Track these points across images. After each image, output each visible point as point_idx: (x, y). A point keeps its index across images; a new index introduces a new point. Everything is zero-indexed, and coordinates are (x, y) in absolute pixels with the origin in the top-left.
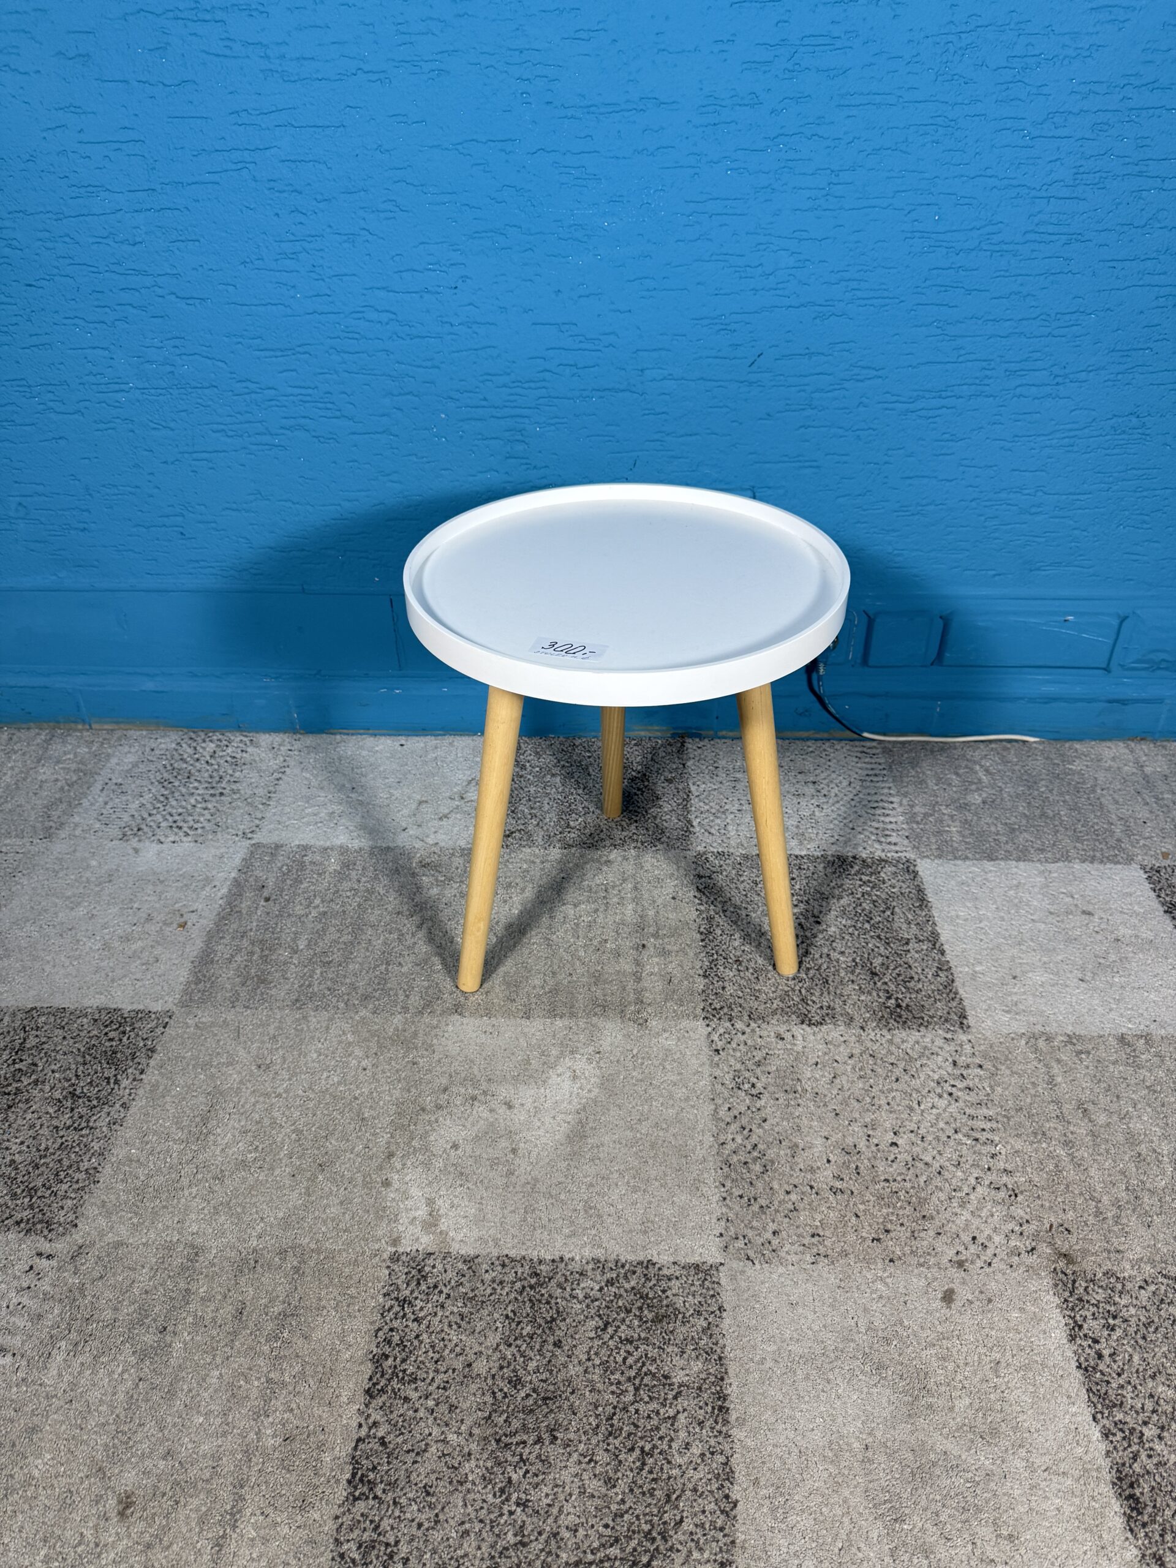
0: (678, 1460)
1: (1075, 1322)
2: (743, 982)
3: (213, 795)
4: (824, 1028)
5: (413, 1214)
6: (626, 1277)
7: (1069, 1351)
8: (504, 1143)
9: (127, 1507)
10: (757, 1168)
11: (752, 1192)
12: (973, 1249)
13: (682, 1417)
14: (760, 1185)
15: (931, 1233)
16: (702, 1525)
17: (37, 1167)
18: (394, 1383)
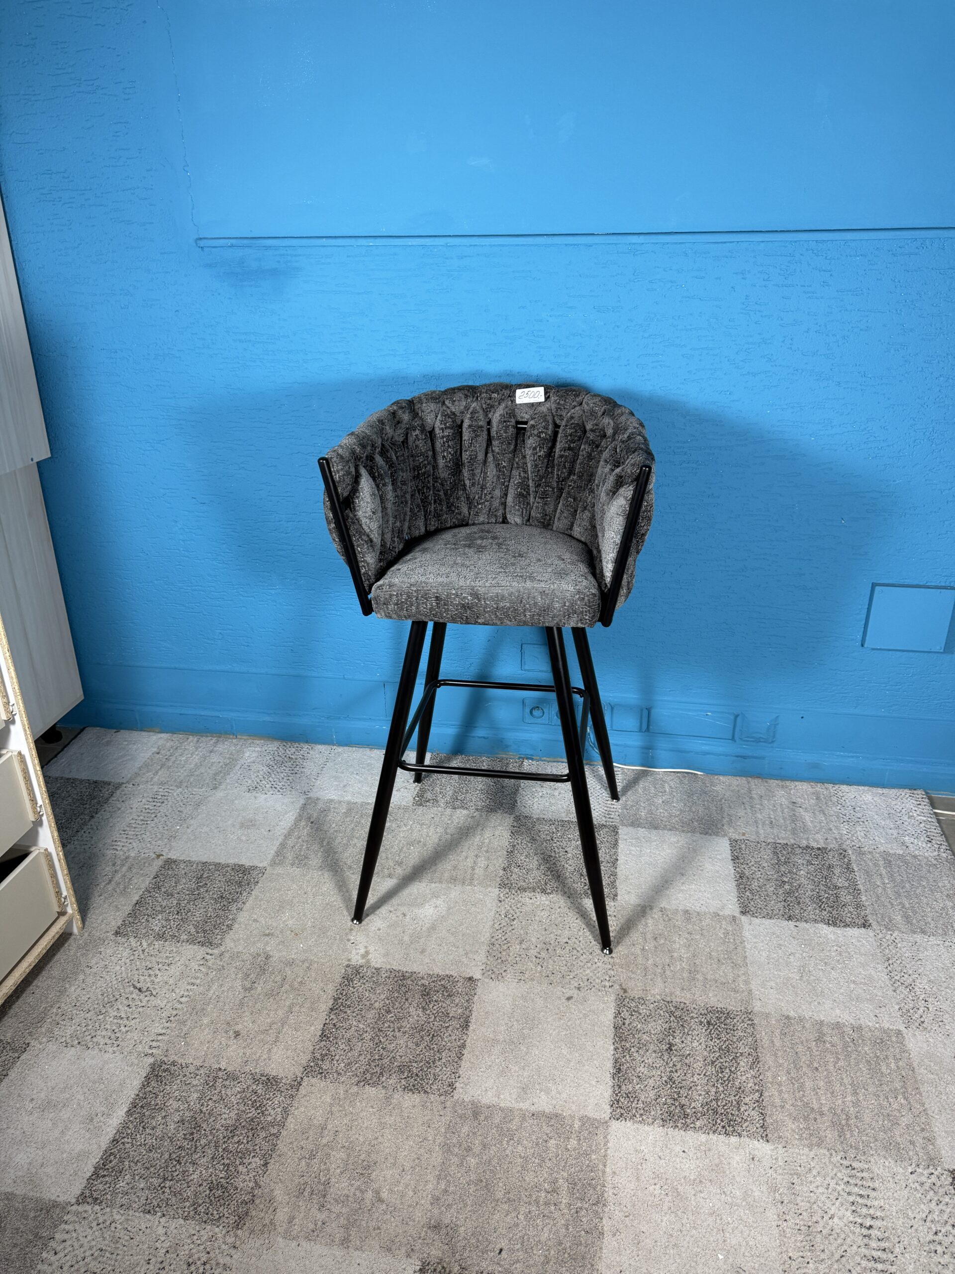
0: (446, 1039)
1: (619, 1011)
2: (521, 874)
3: (292, 774)
4: (551, 896)
5: (358, 951)
6: (440, 981)
7: (613, 1020)
8: (399, 929)
9: (237, 1035)
10: (505, 947)
11: (500, 955)
12: (586, 983)
13: (451, 1028)
14: (504, 953)
15: (571, 977)
16: (449, 1061)
17: (206, 922)
18: (341, 1008)
